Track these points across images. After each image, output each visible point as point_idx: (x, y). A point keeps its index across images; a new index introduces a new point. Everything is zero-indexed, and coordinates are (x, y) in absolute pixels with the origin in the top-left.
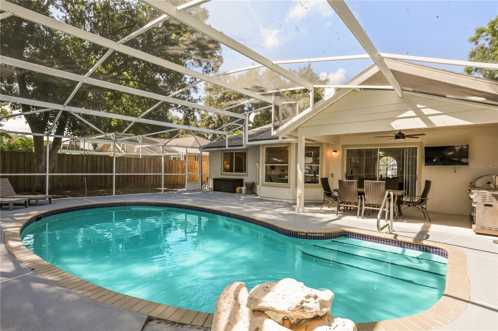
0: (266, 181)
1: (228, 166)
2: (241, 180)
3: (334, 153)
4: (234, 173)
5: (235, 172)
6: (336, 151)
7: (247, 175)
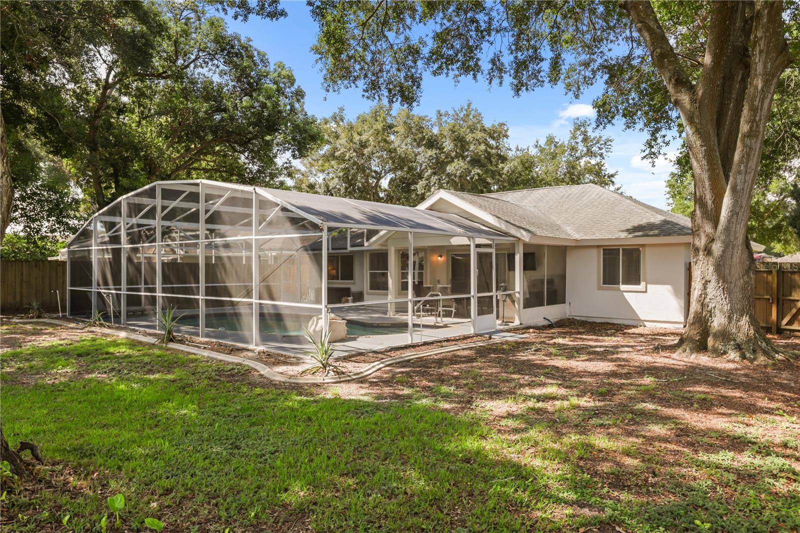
0: (371, 289)
1: (334, 272)
2: (349, 289)
3: (439, 258)
4: (340, 281)
5: (342, 279)
6: (441, 256)
7: (354, 284)
